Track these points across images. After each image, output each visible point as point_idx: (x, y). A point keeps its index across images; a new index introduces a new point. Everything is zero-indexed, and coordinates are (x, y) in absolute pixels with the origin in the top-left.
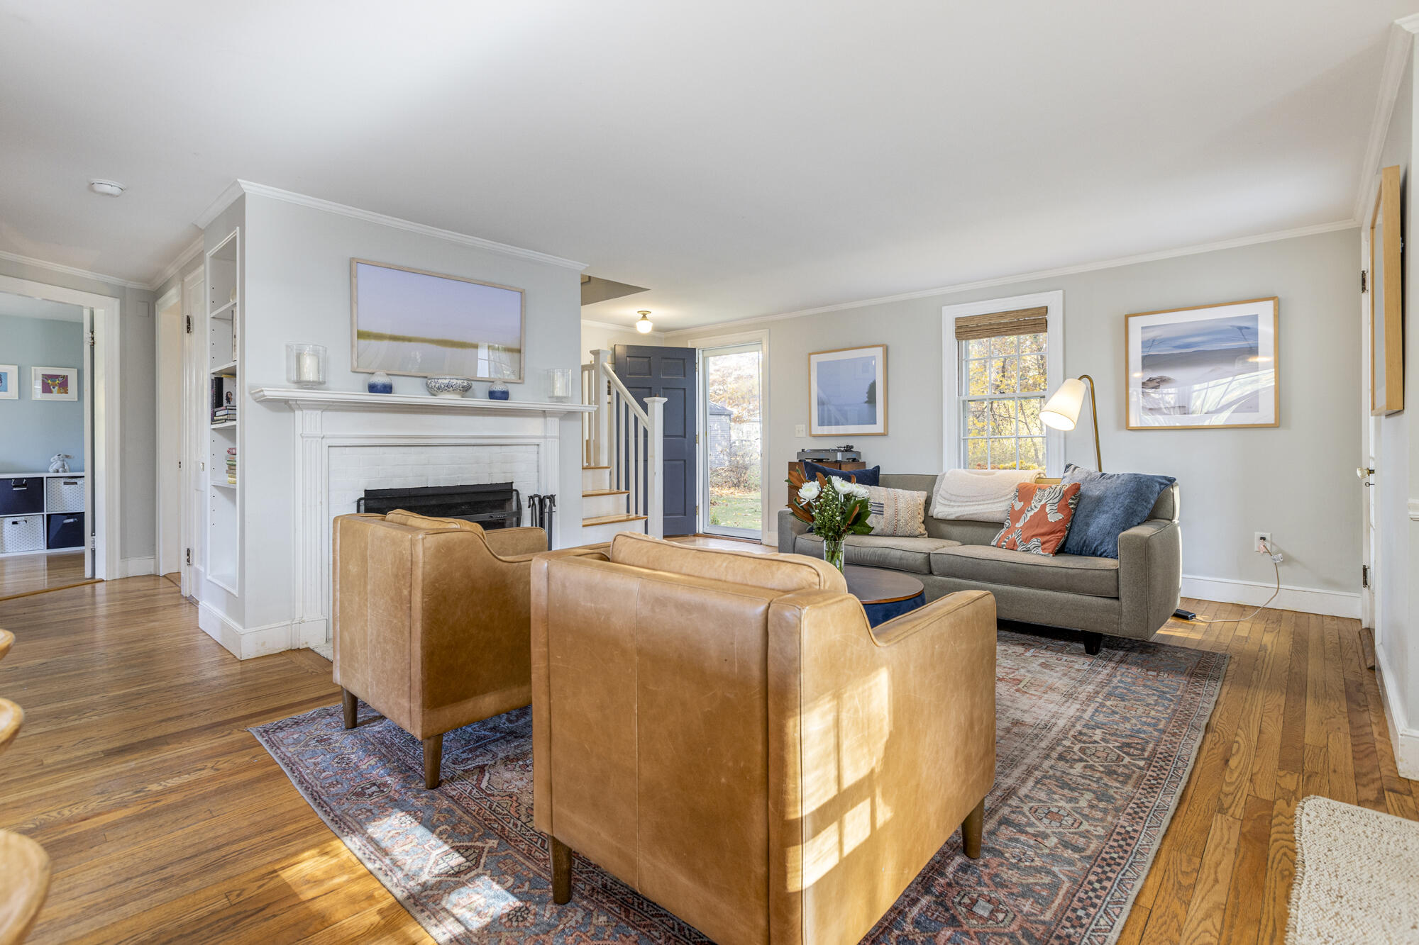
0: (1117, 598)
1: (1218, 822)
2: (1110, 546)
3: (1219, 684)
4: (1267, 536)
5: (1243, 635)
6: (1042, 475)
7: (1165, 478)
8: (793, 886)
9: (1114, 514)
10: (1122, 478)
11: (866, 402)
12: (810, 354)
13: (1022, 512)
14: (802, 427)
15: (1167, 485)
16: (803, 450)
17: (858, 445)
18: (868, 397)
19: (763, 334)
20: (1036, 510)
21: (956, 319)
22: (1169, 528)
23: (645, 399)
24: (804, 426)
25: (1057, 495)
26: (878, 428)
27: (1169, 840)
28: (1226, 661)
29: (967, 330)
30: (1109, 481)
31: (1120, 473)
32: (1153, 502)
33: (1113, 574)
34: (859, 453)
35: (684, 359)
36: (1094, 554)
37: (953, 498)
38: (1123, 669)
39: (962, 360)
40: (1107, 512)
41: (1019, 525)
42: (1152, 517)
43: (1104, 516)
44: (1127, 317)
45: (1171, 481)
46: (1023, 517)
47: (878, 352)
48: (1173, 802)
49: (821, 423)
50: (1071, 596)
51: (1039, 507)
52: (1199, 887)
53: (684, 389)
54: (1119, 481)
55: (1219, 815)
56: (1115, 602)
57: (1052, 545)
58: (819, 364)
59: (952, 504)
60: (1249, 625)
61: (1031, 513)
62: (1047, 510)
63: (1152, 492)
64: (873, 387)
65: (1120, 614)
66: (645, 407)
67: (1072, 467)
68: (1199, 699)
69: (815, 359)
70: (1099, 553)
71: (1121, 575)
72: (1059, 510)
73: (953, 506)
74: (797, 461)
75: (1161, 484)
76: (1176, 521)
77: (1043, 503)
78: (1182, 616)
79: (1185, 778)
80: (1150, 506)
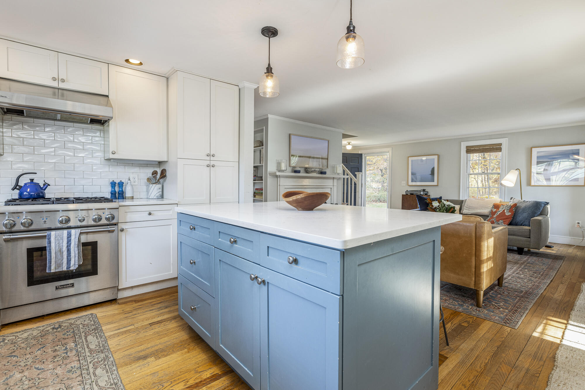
0: (530, 238)
1: (561, 286)
2: (527, 223)
3: (562, 261)
4: (580, 222)
5: (570, 252)
6: (502, 201)
7: (546, 202)
8: (482, 270)
9: (529, 213)
10: (531, 202)
11: (430, 174)
12: (408, 157)
13: (496, 212)
14: (404, 183)
15: (546, 205)
16: (407, 191)
17: (427, 189)
18: (431, 172)
19: (390, 149)
20: (501, 212)
21: (467, 146)
22: (546, 218)
23: (356, 173)
24: (405, 182)
25: (509, 207)
26: (435, 183)
27: (548, 287)
28: (564, 258)
29: (470, 150)
30: (527, 203)
31: (530, 201)
32: (541, 210)
33: (528, 230)
34: (428, 192)
35: (358, 158)
36: (521, 225)
37: (470, 208)
38: (531, 257)
39: (468, 161)
40: (526, 213)
41: (495, 216)
42: (541, 214)
43: (525, 214)
44: (531, 148)
45: (547, 203)
46: (496, 214)
47: (436, 157)
48: (549, 282)
49: (412, 181)
50: (514, 237)
51: (502, 211)
52: (556, 293)
53: (358, 168)
54: (530, 203)
55: (561, 284)
56: (529, 239)
57: (508, 222)
58: (412, 161)
59: (470, 209)
60: (572, 250)
61: (499, 213)
62: (505, 211)
63: (541, 207)
64: (433, 170)
65: (530, 242)
66: (355, 176)
67: (513, 198)
68: (555, 265)
69: (410, 159)
70: (523, 225)
71: (531, 231)
72: (509, 212)
73: (470, 210)
74: (405, 194)
75: (544, 204)
76: (548, 216)
77: (504, 209)
78: (549, 247)
79: (552, 278)
80: (540, 211)
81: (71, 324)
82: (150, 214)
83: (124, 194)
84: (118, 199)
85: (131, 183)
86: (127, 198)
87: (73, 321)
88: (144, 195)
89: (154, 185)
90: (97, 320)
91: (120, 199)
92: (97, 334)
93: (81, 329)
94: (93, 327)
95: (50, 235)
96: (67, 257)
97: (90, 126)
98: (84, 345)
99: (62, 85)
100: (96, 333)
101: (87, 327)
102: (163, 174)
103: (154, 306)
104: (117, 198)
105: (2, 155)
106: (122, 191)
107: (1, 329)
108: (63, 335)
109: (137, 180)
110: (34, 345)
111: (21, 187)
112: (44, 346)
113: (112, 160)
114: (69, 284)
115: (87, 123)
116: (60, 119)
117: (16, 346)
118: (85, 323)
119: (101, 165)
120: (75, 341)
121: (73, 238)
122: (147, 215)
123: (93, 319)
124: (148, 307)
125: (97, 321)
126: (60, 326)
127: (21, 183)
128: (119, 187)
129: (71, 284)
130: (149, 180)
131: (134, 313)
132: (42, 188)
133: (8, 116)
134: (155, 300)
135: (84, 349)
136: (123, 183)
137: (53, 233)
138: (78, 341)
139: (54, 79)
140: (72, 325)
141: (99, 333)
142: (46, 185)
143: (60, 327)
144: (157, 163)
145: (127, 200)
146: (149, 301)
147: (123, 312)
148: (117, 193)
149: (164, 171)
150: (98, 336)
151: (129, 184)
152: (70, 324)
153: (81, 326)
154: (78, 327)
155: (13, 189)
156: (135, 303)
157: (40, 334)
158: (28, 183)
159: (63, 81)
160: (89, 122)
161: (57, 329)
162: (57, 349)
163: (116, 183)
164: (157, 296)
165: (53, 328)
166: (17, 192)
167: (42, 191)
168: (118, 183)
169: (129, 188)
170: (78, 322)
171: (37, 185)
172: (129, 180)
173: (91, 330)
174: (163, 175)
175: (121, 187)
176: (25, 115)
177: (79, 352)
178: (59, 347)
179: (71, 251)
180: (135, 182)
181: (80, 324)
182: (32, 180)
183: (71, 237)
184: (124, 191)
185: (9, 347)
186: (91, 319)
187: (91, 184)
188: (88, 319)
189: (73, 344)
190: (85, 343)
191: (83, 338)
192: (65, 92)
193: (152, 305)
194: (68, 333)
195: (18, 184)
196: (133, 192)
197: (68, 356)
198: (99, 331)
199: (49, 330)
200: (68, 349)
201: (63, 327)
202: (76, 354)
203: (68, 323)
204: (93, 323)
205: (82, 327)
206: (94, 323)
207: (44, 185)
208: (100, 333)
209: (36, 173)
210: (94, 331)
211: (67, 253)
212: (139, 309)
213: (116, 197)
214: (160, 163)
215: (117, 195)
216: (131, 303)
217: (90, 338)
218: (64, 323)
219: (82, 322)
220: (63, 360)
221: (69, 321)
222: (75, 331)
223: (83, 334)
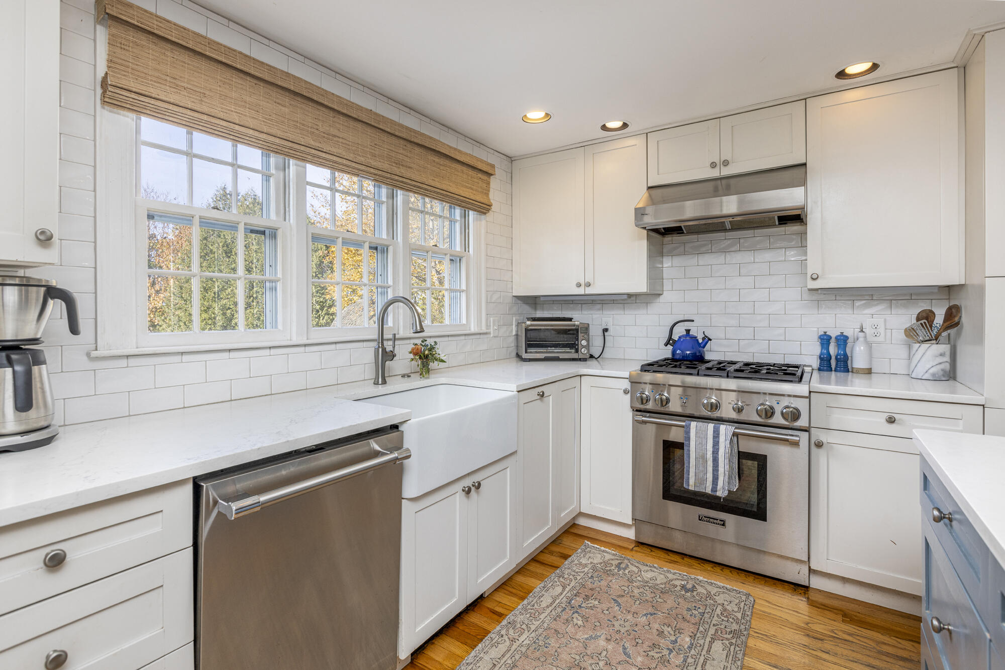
81: (709, 595)
82: (891, 420)
83: (849, 362)
84: (836, 370)
85: (865, 337)
86: (855, 371)
87: (716, 590)
88: (899, 366)
89: (925, 346)
90: (749, 613)
91: (840, 371)
92: (732, 647)
93: (715, 616)
94: (735, 627)
95: (689, 427)
96: (713, 470)
97: (782, 229)
98: (700, 655)
99: (726, 171)
100: (731, 644)
101: (726, 619)
102: (953, 318)
103: (884, 658)
104: (833, 369)
105: (662, 294)
106: (846, 356)
107: (635, 547)
108: (689, 610)
109: (881, 330)
110: (646, 600)
111: (675, 342)
112: (655, 614)
113: (819, 291)
114: (717, 520)
115: (774, 226)
116: (730, 228)
117: (630, 587)
118: (729, 608)
119: (801, 301)
120: (695, 635)
121: (722, 439)
122: (884, 421)
123: (746, 608)
124: (868, 653)
125: (748, 615)
126: (693, 589)
127: (675, 337)
128: (838, 346)
129: (722, 521)
130: (910, 333)
131: (828, 645)
132: (700, 344)
133: (668, 239)
134: (895, 642)
135: (697, 665)
136: (847, 338)
137: (693, 424)
138: (698, 640)
139: (713, 165)
140: (708, 599)
141: (737, 649)
142: (707, 339)
143: (693, 591)
144: (936, 290)
145: (855, 374)
146: (879, 635)
147: (806, 626)
148: (833, 358)
149: (953, 310)
150: (732, 653)
151: (861, 339)
152: (707, 594)
153: (719, 610)
154: (715, 608)
155: (666, 345)
156: (843, 621)
157: (663, 586)
158: (683, 336)
159: (726, 163)
160: (777, 223)
161: (686, 592)
162: (666, 633)
163: (830, 337)
164: (905, 634)
165: (683, 587)
166: (670, 348)
167: (701, 349)
168: (836, 338)
169: (862, 348)
170: (720, 599)
171: (695, 338)
172: (862, 331)
173: (728, 630)
174: (951, 320)
175: (842, 346)
176: (685, 232)
177: (687, 664)
178: (669, 629)
179: (718, 462)
180: (878, 335)
181: (720, 604)
182: (688, 331)
183: (719, 437)
184: (849, 355)
185: (623, 583)
186: (742, 605)
187: (783, 338)
188: (738, 601)
189: (688, 639)
190: (704, 652)
191: (708, 639)
192: (732, 181)
193: (880, 652)
194: (693, 611)
195: (672, 337)
196: (871, 356)
197: (668, 661)
198: (740, 642)
199: (677, 586)
200: (678, 644)
201: (695, 593)
202: (680, 665)
203: (706, 589)
204: (739, 615)
205: (720, 613)
206: (740, 618)
207: (703, 339)
208: (739, 649)
209: (693, 321)
210: (731, 635)
211: (713, 464)
212: (846, 642)
213: (831, 368)
214: (949, 290)
215: (833, 363)
216: (832, 616)
217: (718, 646)
218: (702, 586)
219: (726, 603)
220: (658, 662)
221: (709, 588)
222: (706, 615)
223: (712, 631)
